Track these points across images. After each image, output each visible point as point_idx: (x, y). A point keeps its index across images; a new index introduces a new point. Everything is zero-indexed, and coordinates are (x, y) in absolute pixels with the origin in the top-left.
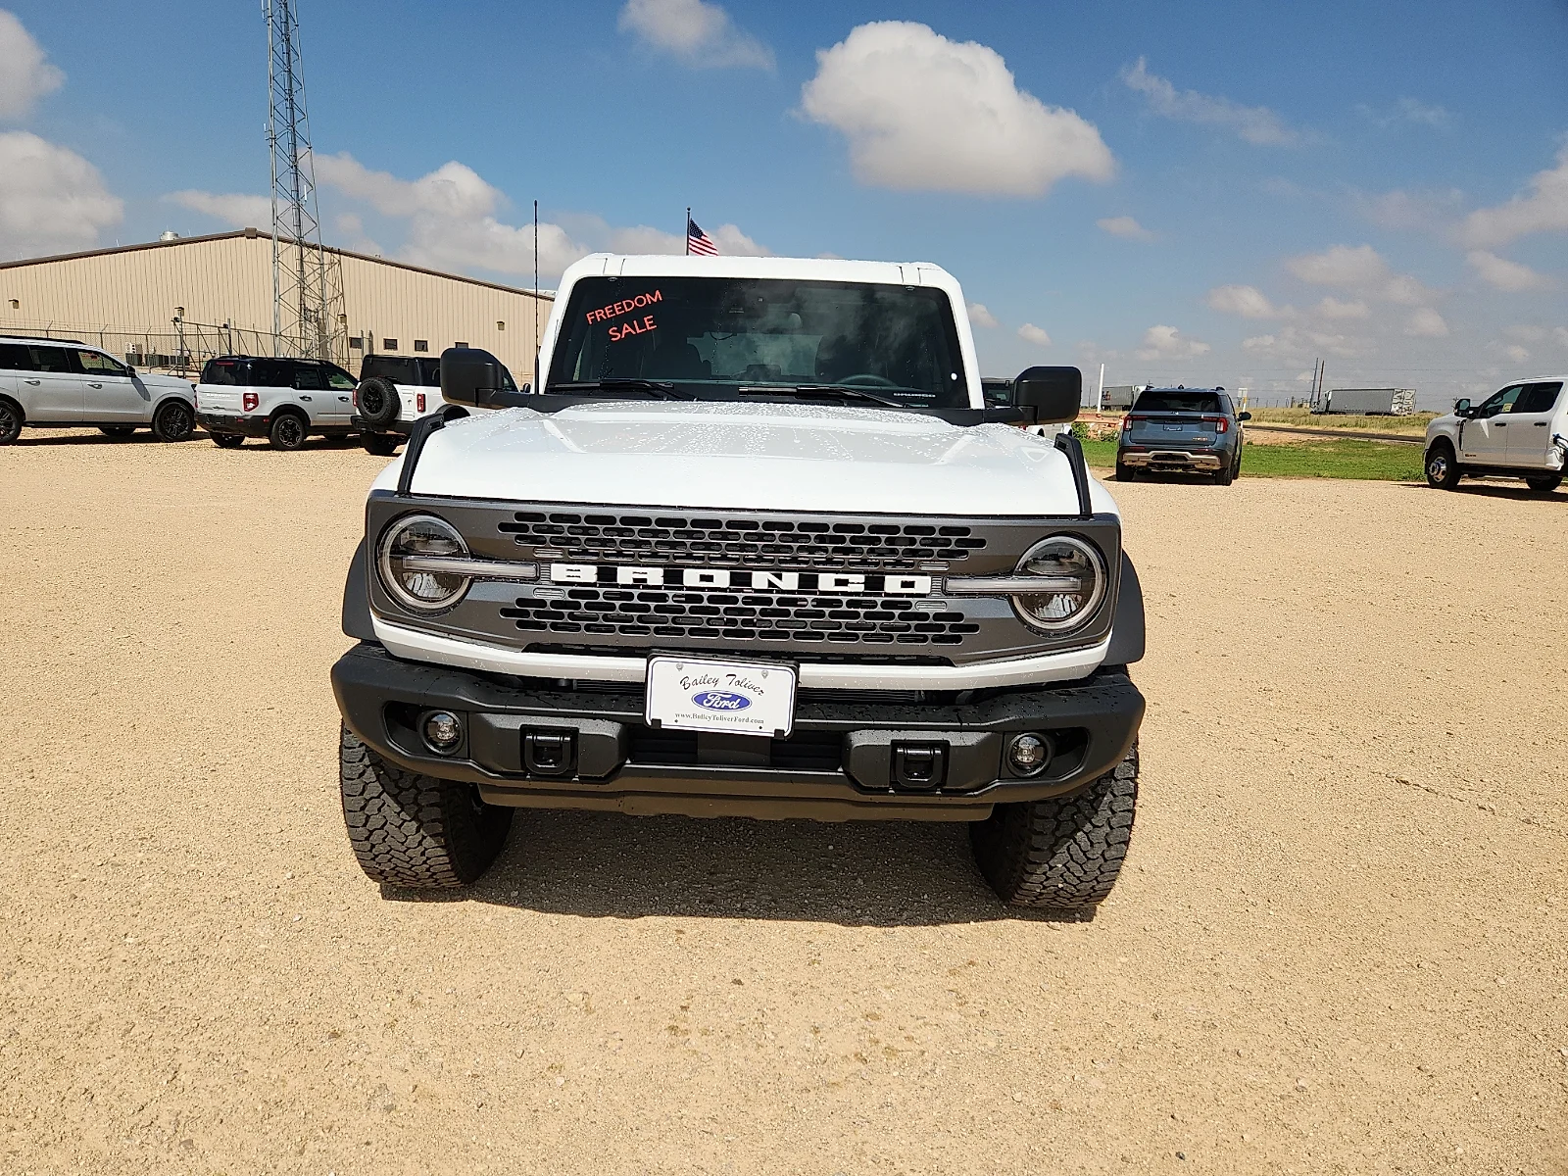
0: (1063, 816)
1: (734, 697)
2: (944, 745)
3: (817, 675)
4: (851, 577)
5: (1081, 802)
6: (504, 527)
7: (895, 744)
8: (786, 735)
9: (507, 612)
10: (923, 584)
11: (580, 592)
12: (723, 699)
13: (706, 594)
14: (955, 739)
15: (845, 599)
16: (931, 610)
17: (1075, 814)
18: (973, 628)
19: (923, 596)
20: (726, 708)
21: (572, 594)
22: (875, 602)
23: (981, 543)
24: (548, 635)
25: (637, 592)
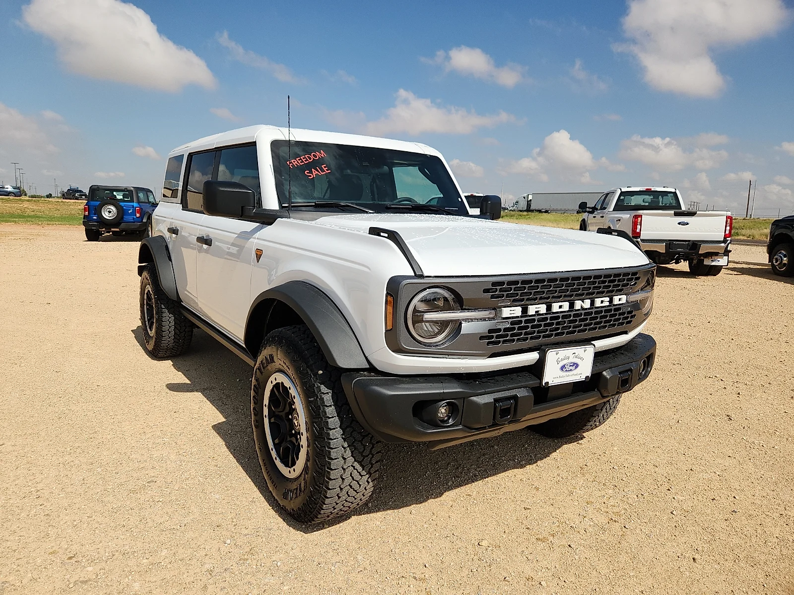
1: (574, 364)
3: (602, 344)
4: (605, 299)
6: (486, 291)
9: (482, 338)
10: (624, 299)
11: (515, 321)
12: (570, 366)
15: (603, 309)
16: (626, 310)
18: (635, 316)
19: (624, 304)
20: (571, 370)
21: (512, 323)
22: (612, 309)
24: (501, 347)
25: (536, 318)
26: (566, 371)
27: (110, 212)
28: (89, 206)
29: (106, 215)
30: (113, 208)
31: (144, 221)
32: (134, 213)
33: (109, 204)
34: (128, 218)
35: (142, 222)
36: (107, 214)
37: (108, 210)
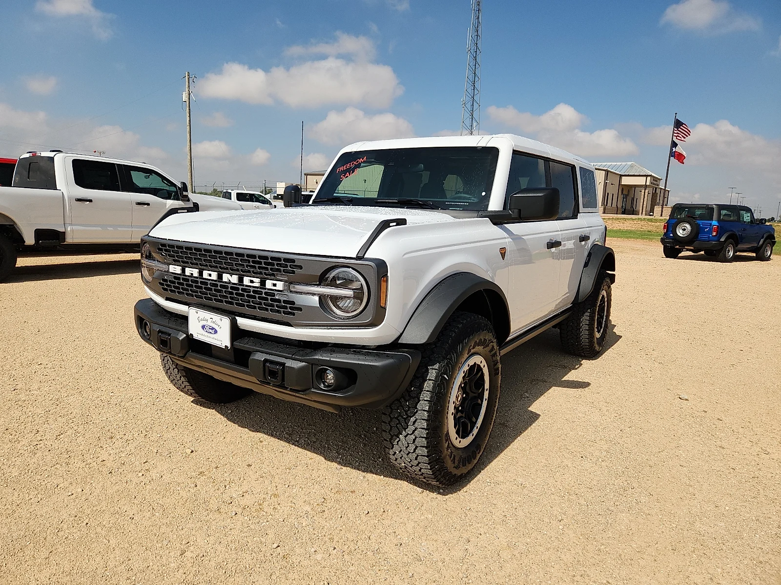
0: (392, 424)
1: (213, 329)
2: (283, 364)
4: (254, 279)
5: (400, 417)
6: (158, 249)
7: (266, 361)
8: (229, 348)
9: (160, 284)
10: (280, 286)
11: (176, 277)
12: (210, 328)
13: (209, 282)
14: (289, 363)
15: (252, 289)
16: (282, 299)
17: (397, 424)
18: (300, 309)
19: (281, 291)
20: (211, 333)
21: (174, 278)
22: (262, 292)
23: (301, 267)
25: (190, 278)
26: (206, 331)
27: (684, 230)
28: (668, 225)
29: (680, 233)
30: (688, 226)
31: (721, 240)
32: (710, 232)
33: (683, 222)
34: (703, 237)
35: (719, 241)
36: (681, 231)
37: (683, 228)
